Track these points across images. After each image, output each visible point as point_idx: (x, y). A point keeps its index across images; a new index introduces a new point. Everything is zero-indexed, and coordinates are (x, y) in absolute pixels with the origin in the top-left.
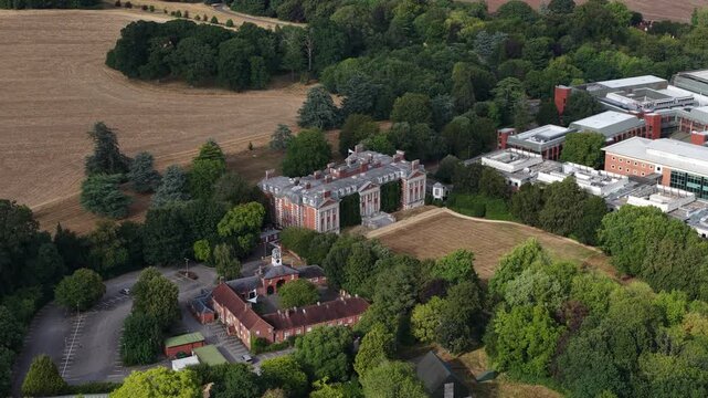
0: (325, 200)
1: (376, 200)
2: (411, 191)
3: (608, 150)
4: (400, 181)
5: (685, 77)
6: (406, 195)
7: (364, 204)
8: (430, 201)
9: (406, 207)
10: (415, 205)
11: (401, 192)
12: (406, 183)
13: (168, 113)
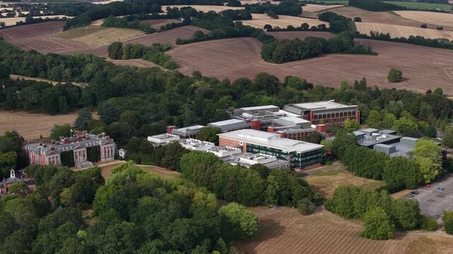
0: (51, 152)
1: (84, 155)
2: (105, 152)
3: (221, 136)
4: (99, 146)
5: (291, 106)
6: (103, 154)
7: (76, 157)
8: (117, 157)
9: (103, 160)
10: (107, 159)
11: (100, 152)
12: (102, 148)
13: (9, 124)
